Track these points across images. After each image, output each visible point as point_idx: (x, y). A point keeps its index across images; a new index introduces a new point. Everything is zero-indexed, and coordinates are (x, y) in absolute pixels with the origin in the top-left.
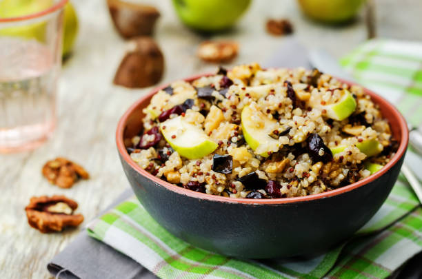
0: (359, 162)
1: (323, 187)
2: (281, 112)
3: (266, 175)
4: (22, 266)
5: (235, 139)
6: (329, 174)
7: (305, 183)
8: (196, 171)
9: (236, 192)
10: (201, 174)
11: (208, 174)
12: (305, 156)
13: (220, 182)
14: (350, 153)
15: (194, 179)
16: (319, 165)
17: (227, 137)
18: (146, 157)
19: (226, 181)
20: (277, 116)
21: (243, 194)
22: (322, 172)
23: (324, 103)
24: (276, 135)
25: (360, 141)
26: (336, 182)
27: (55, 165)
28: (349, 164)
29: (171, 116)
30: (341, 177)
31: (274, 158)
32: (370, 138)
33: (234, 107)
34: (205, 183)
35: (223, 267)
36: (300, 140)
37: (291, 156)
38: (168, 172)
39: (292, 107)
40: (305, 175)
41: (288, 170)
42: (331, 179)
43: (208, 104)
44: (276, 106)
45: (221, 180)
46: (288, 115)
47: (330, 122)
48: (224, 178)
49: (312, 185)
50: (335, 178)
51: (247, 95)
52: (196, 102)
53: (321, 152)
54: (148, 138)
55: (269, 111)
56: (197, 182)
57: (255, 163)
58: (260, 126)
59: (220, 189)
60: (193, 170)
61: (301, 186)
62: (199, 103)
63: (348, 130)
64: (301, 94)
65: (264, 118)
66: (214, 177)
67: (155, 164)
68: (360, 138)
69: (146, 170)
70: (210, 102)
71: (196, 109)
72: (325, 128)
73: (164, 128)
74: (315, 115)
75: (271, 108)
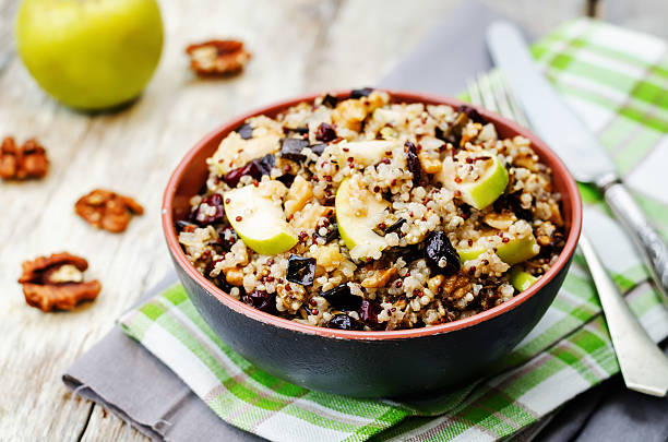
0: (498, 274)
1: (442, 311)
2: (395, 191)
3: (363, 289)
4: (30, 371)
5: (323, 231)
6: (452, 293)
7: (416, 305)
8: (266, 273)
9: (316, 314)
10: (272, 279)
11: (281, 282)
12: (422, 263)
13: (295, 296)
14: (487, 263)
15: (261, 287)
16: (436, 281)
17: (314, 225)
18: (201, 239)
19: (304, 295)
20: (388, 196)
21: (327, 316)
22: (442, 290)
23: (458, 180)
24: (383, 229)
25: (506, 241)
26: (462, 304)
28: (484, 276)
29: (242, 179)
30: (470, 297)
31: (376, 264)
32: (520, 237)
33: (329, 178)
34: (275, 294)
35: (302, 401)
36: (415, 241)
37: (401, 262)
38: (229, 269)
39: (411, 184)
40: (417, 293)
41: (394, 284)
42: (455, 300)
43: (295, 167)
44: (388, 183)
45: (297, 293)
46: (405, 196)
47: (464, 209)
48: (302, 291)
49: (425, 308)
50: (460, 299)
51: (351, 159)
52: (278, 161)
53: (442, 263)
54: (208, 211)
55: (377, 189)
56: (265, 292)
57: (348, 271)
58: (362, 214)
59: (296, 306)
60: (261, 271)
61: (410, 307)
62: (282, 164)
63: (490, 222)
64: (429, 164)
65: (370, 198)
66: (288, 288)
67: (213, 252)
68: (506, 235)
69: (200, 260)
70: (299, 164)
71: (277, 172)
72: (455, 219)
73: (228, 202)
74: (444, 197)
75: (381, 185)
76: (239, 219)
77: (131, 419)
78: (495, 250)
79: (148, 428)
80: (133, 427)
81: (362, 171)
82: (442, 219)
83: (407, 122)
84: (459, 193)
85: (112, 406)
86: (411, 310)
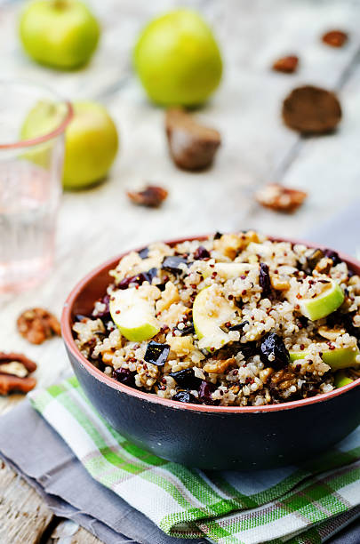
0: (320, 374)
1: (268, 397)
2: (245, 300)
3: (206, 374)
5: (181, 326)
6: (278, 384)
7: (246, 390)
8: (132, 356)
9: (165, 389)
10: (136, 361)
11: (142, 363)
12: (257, 358)
13: (150, 374)
14: (311, 362)
15: (125, 366)
16: (266, 372)
18: (90, 329)
19: (157, 374)
20: (240, 304)
21: (173, 392)
22: (270, 381)
23: (299, 297)
24: (228, 327)
25: (332, 348)
26: (286, 394)
27: (30, 315)
28: (309, 374)
29: (130, 285)
30: (293, 389)
31: (220, 355)
32: (345, 347)
33: (195, 286)
34: (136, 373)
36: (252, 338)
37: (240, 355)
38: (106, 352)
39: (259, 296)
40: (249, 381)
41: (231, 373)
42: (280, 390)
43: (171, 276)
44: (240, 292)
45: (152, 372)
46: (253, 305)
47: (302, 321)
48: (155, 370)
49: (255, 394)
50: (285, 390)
51: (215, 274)
52: (159, 272)
53: (271, 357)
54: (100, 308)
55: (231, 297)
56: (128, 370)
57: (196, 358)
58: (214, 314)
59: (150, 382)
60: (130, 354)
61: (242, 393)
62: (162, 274)
63: (322, 333)
64: (276, 282)
65: (225, 304)
66: (145, 367)
67: (98, 339)
68: (333, 344)
69: (86, 344)
70: (175, 276)
71: (157, 281)
72: (291, 327)
73: (113, 299)
74: (285, 309)
75: (235, 295)
76: (118, 312)
77: (22, 472)
78: (321, 354)
79: (33, 479)
80: (22, 478)
81: (223, 284)
82: (281, 326)
83: (274, 254)
84: (298, 307)
85: (10, 461)
86: (243, 395)
